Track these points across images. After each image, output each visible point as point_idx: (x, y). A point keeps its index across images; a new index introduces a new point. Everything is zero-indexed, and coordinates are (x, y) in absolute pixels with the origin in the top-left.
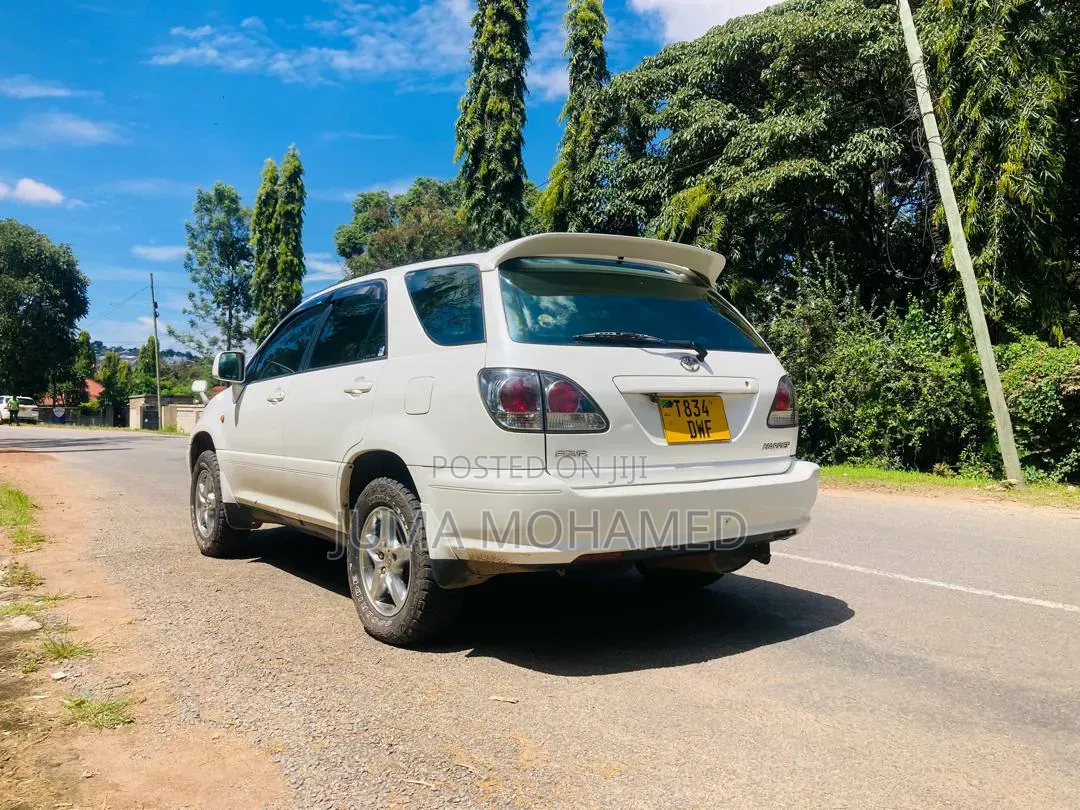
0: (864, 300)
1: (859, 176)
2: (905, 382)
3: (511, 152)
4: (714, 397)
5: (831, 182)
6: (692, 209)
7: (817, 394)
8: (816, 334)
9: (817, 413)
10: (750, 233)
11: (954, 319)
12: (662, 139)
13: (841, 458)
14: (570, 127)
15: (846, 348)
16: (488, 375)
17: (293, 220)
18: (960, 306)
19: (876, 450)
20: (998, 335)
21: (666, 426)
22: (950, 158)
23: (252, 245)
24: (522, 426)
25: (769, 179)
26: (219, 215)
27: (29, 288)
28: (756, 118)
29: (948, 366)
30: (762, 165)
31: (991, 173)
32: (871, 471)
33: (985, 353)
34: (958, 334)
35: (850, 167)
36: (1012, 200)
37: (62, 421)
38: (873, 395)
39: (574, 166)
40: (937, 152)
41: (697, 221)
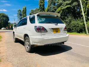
0: (74, 18)
1: (74, 7)
2: (78, 25)
3: (43, 6)
4: (58, 28)
5: (71, 7)
6: (59, 10)
7: (70, 26)
8: (70, 21)
9: (70, 28)
10: (64, 12)
11: (82, 19)
12: (57, 4)
13: (72, 32)
14: (48, 3)
15: (73, 22)
16: (35, 27)
17: (26, 12)
18: (83, 18)
19: (75, 31)
20: (86, 21)
21: (54, 31)
22: (82, 5)
23: (22, 14)
24: (39, 32)
25: (66, 7)
26: (20, 12)
27: (4, 18)
28: (65, 2)
29: (82, 24)
30: (65, 6)
31: (86, 6)
32: (75, 33)
33: (85, 22)
34: (83, 21)
35: (73, 6)
36: (88, 8)
37: (8, 29)
38: (75, 26)
39: (49, 7)
40: (81, 4)
41: (60, 11)
